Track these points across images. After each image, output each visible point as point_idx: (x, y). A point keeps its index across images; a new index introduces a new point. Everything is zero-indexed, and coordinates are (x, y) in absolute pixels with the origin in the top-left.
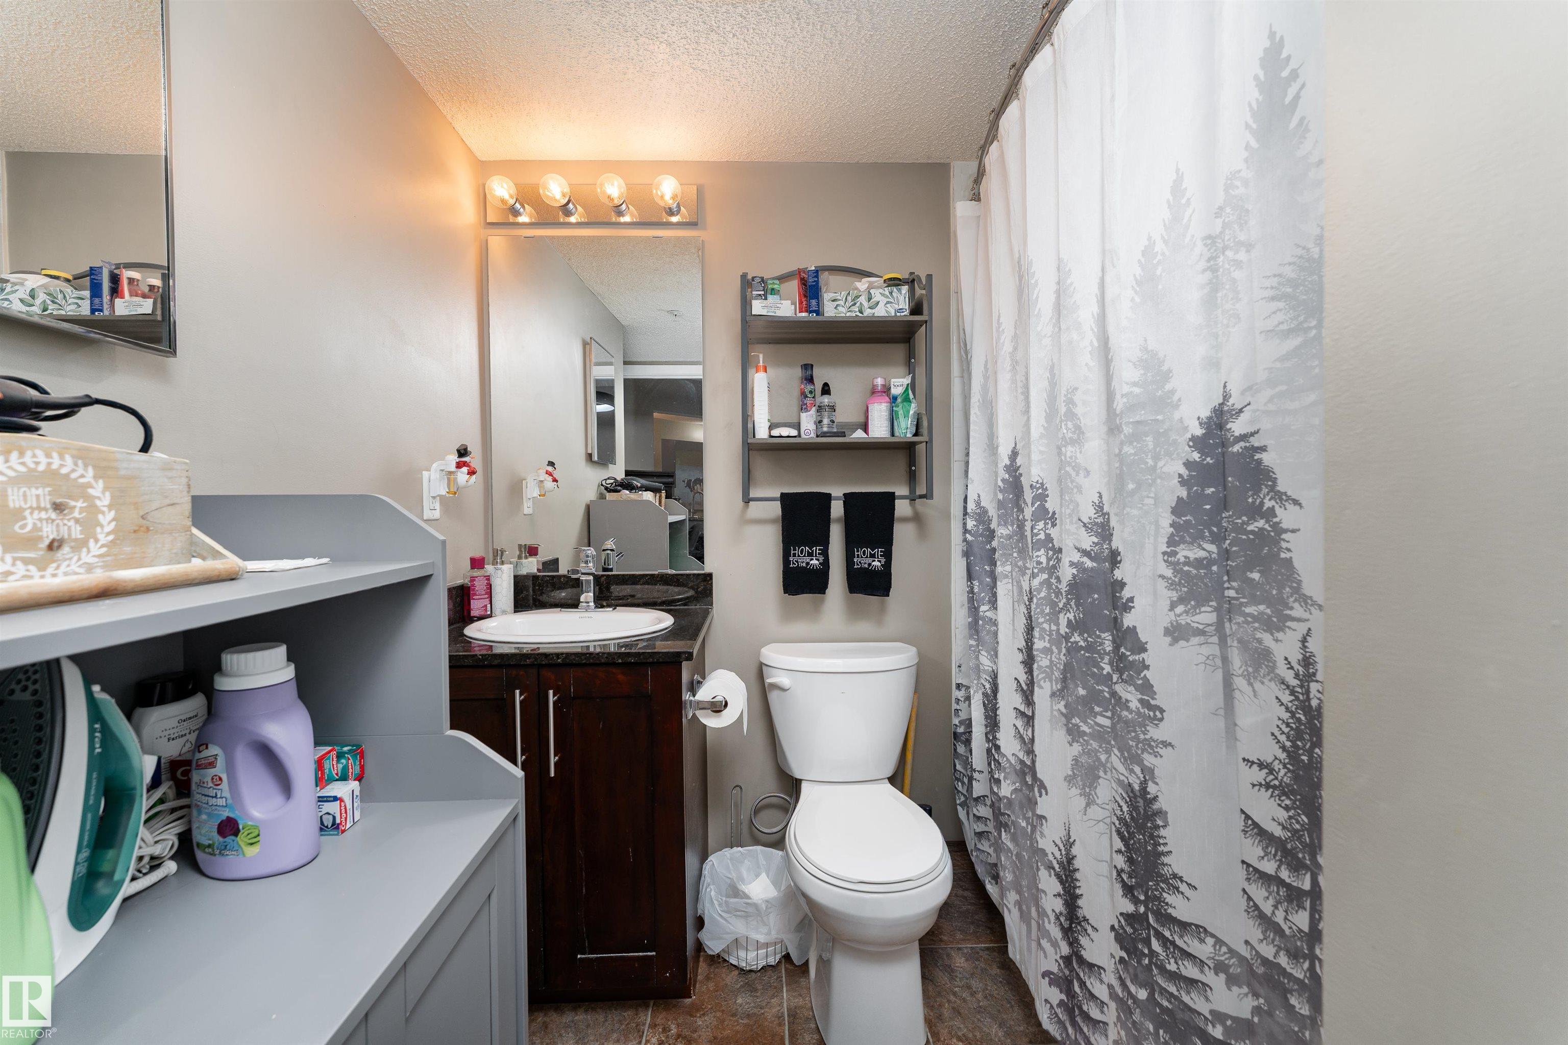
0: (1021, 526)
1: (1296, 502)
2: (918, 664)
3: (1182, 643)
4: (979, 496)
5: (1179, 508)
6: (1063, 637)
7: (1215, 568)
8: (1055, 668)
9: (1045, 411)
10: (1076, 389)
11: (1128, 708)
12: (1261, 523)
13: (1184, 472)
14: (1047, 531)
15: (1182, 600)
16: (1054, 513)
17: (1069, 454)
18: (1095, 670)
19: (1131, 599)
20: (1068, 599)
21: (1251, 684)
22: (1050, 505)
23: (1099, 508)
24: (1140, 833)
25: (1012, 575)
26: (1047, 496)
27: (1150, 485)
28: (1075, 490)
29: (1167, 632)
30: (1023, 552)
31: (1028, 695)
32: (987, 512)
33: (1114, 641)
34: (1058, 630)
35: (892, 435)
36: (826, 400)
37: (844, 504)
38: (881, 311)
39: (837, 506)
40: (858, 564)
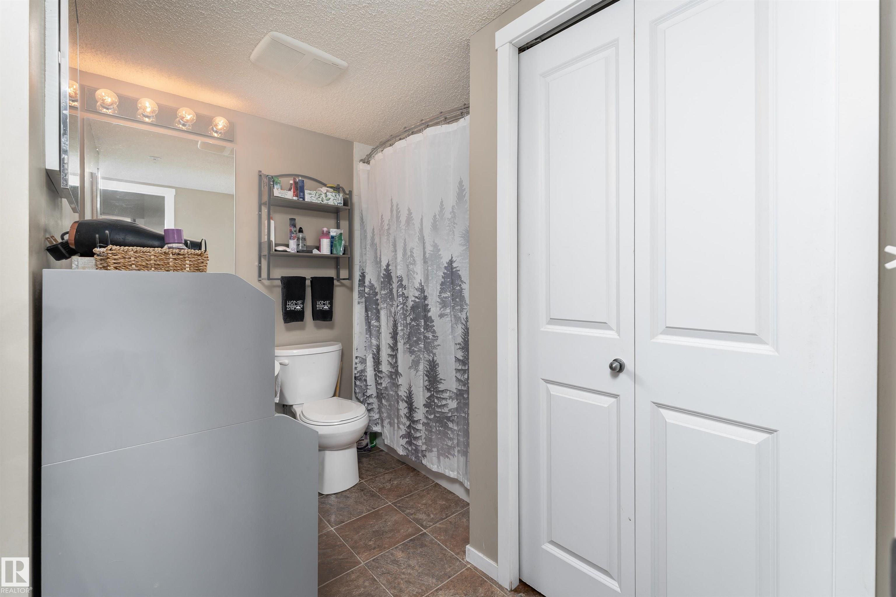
0: (391, 290)
1: (465, 283)
2: (342, 349)
3: (443, 318)
4: (370, 280)
5: (442, 284)
6: (408, 324)
7: (449, 299)
8: (405, 335)
9: (402, 253)
10: (414, 248)
11: (429, 339)
12: (459, 288)
13: (443, 275)
14: (403, 291)
15: (442, 307)
16: (405, 286)
17: (411, 268)
18: (419, 331)
19: (430, 309)
20: (411, 312)
21: (457, 325)
22: (404, 283)
23: (421, 284)
24: (432, 372)
25: (387, 307)
26: (403, 280)
27: (435, 278)
28: (413, 279)
29: (439, 316)
30: (392, 299)
31: (394, 348)
32: (374, 285)
33: (424, 322)
34: (406, 322)
35: (331, 253)
36: (301, 235)
37: (311, 282)
38: (331, 203)
39: (308, 283)
40: (318, 308)
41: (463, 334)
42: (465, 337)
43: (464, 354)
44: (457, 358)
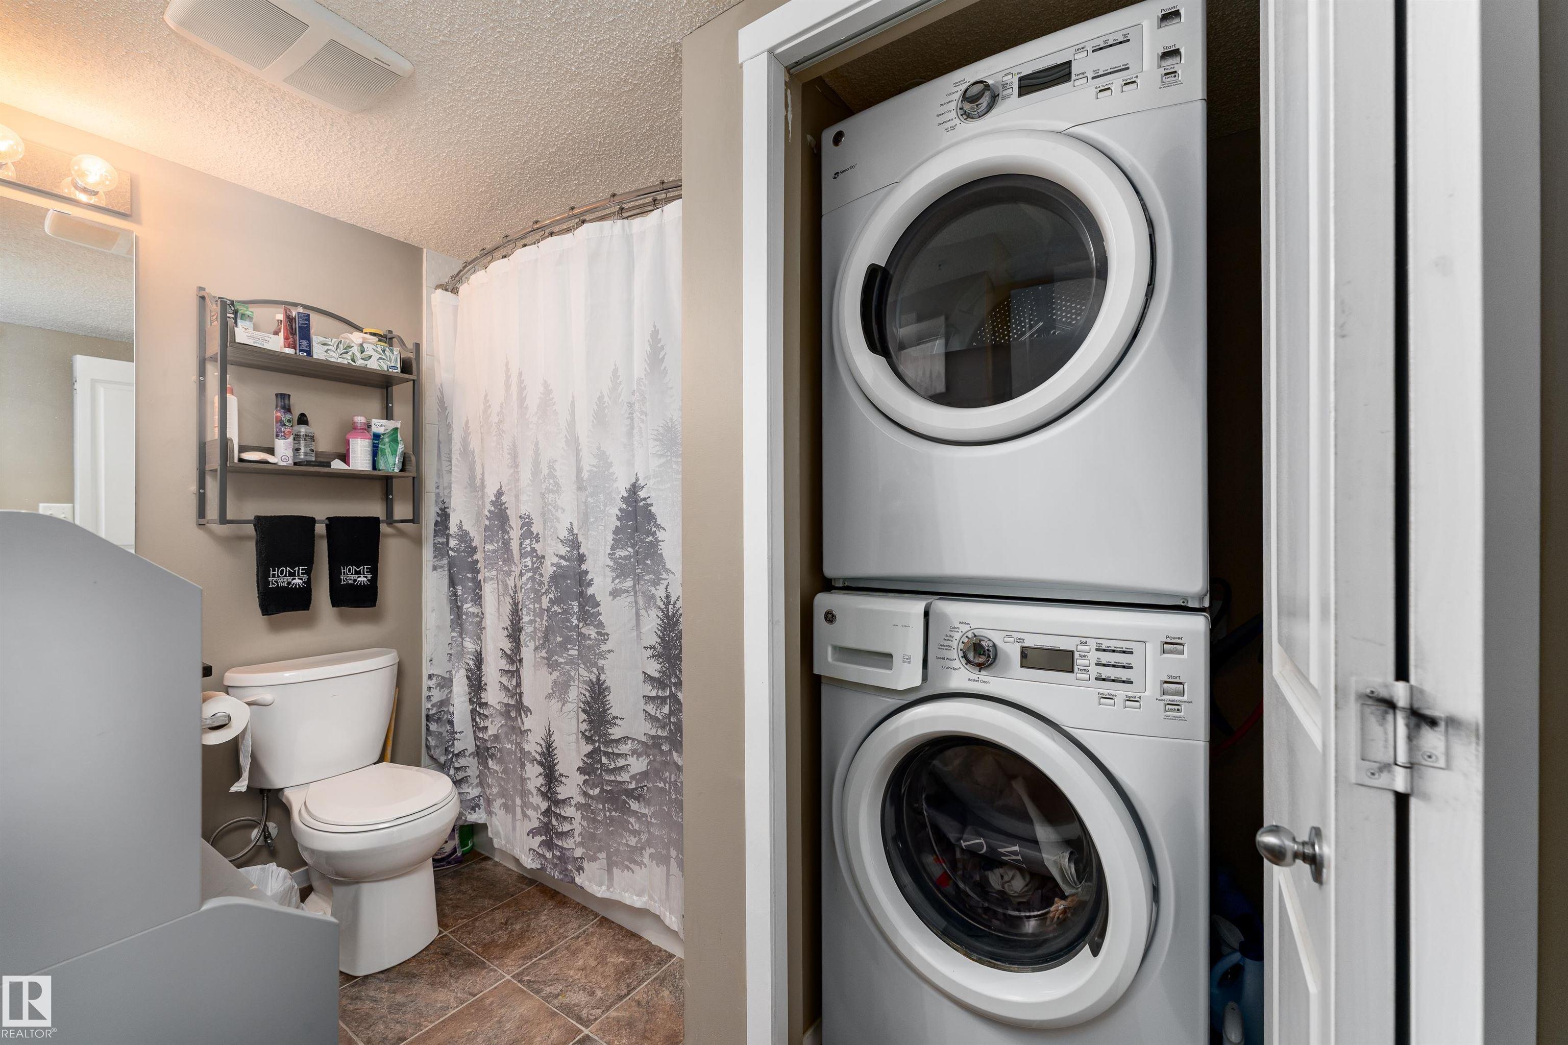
0: (506, 544)
1: (664, 529)
2: (399, 663)
3: (618, 598)
4: (461, 522)
5: (617, 531)
6: (545, 610)
7: (632, 560)
8: (538, 631)
9: (531, 470)
10: (556, 461)
11: (590, 639)
12: (651, 538)
13: (619, 514)
14: (532, 546)
15: (617, 577)
16: (538, 534)
17: (550, 499)
18: (569, 624)
19: (592, 580)
20: (550, 586)
21: (647, 612)
22: (534, 529)
23: (571, 531)
24: (596, 704)
25: (497, 578)
26: (533, 523)
27: (602, 519)
28: (555, 520)
29: (611, 594)
30: (509, 560)
31: (514, 657)
32: (468, 534)
33: (579, 606)
34: (541, 607)
35: (374, 467)
36: (303, 430)
37: (328, 527)
38: (373, 365)
39: (320, 529)
40: (344, 581)
41: (660, 628)
42: (664, 635)
43: (662, 667)
44: (649, 675)
